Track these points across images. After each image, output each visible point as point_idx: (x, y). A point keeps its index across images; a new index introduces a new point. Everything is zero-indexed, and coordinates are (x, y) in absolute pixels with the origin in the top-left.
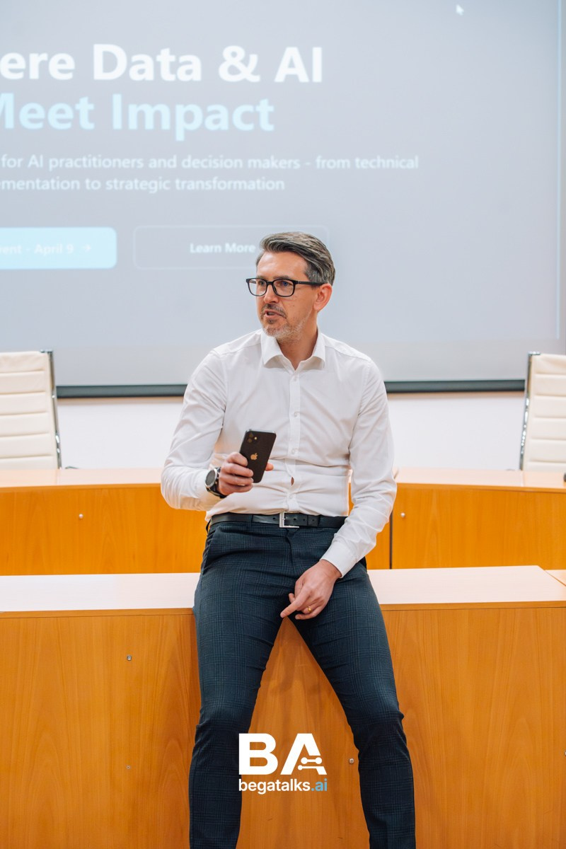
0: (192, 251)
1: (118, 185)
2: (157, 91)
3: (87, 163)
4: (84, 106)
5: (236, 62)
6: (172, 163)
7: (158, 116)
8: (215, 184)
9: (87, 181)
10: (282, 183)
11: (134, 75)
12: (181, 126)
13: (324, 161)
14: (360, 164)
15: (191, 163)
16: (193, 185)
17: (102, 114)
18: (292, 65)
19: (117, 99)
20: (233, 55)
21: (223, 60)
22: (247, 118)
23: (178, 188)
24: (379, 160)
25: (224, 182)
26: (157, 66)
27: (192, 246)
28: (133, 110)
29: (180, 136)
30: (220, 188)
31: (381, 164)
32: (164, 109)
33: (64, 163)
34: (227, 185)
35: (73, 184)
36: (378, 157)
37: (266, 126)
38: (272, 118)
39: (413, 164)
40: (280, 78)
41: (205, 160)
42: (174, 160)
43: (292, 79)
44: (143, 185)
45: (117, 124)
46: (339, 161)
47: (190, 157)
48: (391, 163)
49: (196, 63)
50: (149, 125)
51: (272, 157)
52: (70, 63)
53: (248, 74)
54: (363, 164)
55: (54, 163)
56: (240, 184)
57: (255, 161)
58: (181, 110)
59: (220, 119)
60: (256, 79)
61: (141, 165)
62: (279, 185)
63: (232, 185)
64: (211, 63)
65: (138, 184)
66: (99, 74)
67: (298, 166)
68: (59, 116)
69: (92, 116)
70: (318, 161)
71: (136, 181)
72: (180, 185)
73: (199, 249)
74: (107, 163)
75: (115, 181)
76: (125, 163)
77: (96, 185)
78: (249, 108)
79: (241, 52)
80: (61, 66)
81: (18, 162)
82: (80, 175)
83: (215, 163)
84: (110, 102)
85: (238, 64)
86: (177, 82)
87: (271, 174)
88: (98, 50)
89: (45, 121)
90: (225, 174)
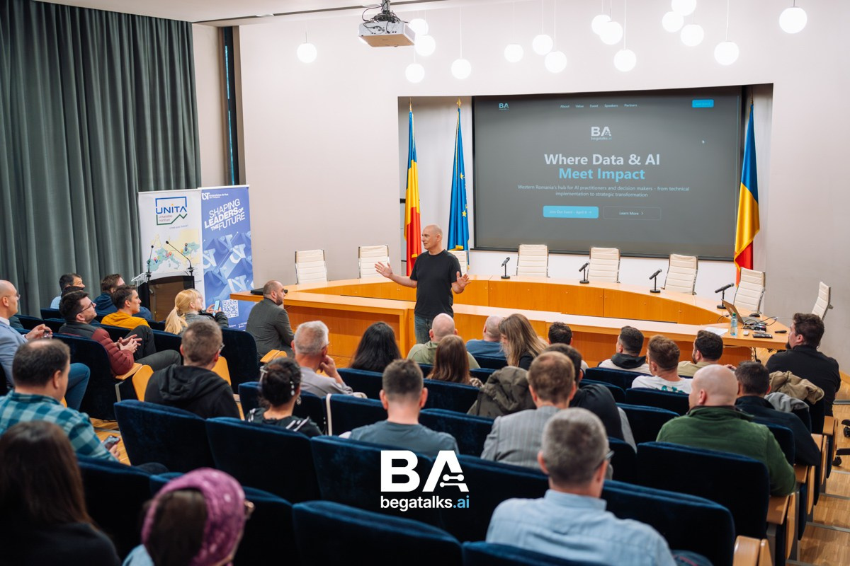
1: (599, 194)
2: (611, 168)
3: (591, 188)
4: (590, 172)
5: (634, 159)
6: (614, 188)
7: (611, 175)
8: (627, 194)
9: (591, 193)
11: (604, 163)
12: (617, 177)
13: (660, 188)
15: (620, 188)
16: (620, 195)
17: (595, 174)
18: (650, 160)
19: (599, 170)
20: (633, 157)
21: (630, 158)
22: (636, 175)
24: (677, 188)
26: (611, 160)
27: (620, 213)
28: (604, 173)
29: (617, 181)
30: (629, 195)
32: (612, 173)
33: (585, 188)
34: (631, 195)
35: (587, 194)
37: (642, 178)
38: (644, 175)
39: (687, 189)
40: (647, 163)
41: (624, 188)
43: (650, 164)
44: (607, 195)
45: (599, 177)
46: (664, 188)
48: (680, 189)
49: (622, 159)
50: (608, 177)
51: (644, 187)
52: (587, 160)
53: (637, 162)
54: (671, 189)
56: (634, 195)
57: (639, 188)
58: (617, 173)
59: (629, 175)
60: (640, 164)
61: (606, 189)
62: (646, 195)
64: (626, 160)
66: (594, 163)
67: (652, 190)
68: (583, 175)
69: (592, 175)
70: (658, 188)
71: (605, 194)
72: (617, 195)
74: (596, 188)
76: (601, 188)
77: (593, 195)
78: (637, 172)
79: (635, 156)
80: (584, 161)
81: (572, 188)
82: (589, 191)
83: (627, 189)
84: (597, 171)
85: (634, 160)
86: (617, 165)
87: (644, 192)
88: (594, 156)
89: (579, 176)
90: (630, 192)
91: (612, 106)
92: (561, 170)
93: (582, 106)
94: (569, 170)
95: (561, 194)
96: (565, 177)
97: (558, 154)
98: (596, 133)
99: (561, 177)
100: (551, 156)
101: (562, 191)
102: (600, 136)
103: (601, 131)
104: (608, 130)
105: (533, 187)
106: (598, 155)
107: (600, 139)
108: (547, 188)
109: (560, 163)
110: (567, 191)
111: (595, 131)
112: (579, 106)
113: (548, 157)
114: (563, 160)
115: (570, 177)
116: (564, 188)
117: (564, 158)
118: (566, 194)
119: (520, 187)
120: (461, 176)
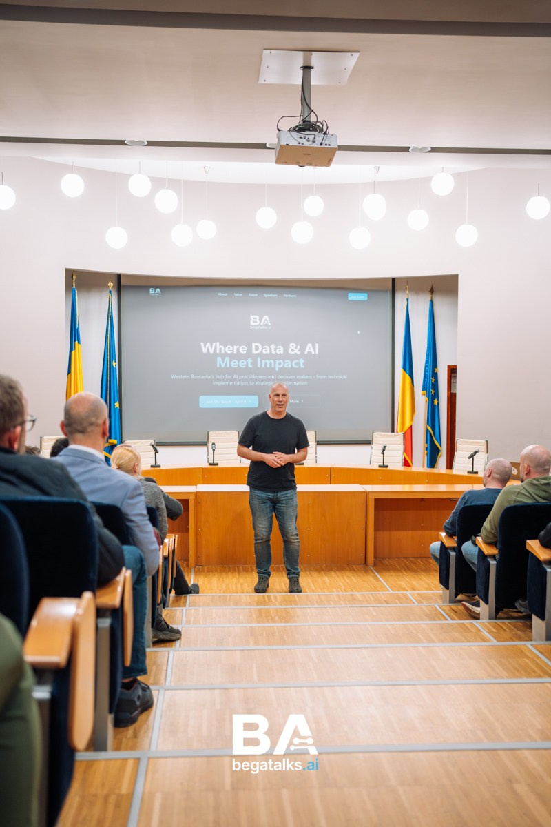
1: (259, 383)
2: (270, 356)
3: (250, 377)
4: (250, 361)
7: (271, 363)
9: (250, 382)
11: (264, 352)
12: (277, 367)
13: (319, 376)
15: (280, 377)
18: (309, 349)
19: (259, 359)
20: (292, 346)
21: (289, 347)
22: (296, 364)
24: (335, 376)
25: (290, 382)
26: (271, 349)
28: (264, 362)
29: (277, 369)
32: (272, 361)
33: (243, 377)
35: (246, 383)
37: (302, 366)
38: (304, 364)
40: (306, 352)
41: (285, 376)
42: (275, 376)
43: (309, 353)
44: (266, 383)
45: (259, 366)
46: (323, 376)
47: (280, 375)
48: (339, 377)
49: (282, 348)
50: (268, 366)
51: (304, 375)
52: (246, 349)
53: (297, 351)
54: (330, 377)
55: (241, 377)
56: (294, 383)
57: (299, 376)
58: (277, 362)
59: (289, 364)
60: (299, 353)
61: (266, 377)
62: (306, 383)
63: (292, 383)
66: (254, 352)
67: (311, 378)
68: (242, 364)
69: (252, 363)
70: (317, 376)
71: (264, 382)
74: (256, 377)
76: (261, 377)
77: (253, 383)
78: (297, 361)
79: (295, 345)
80: (243, 349)
81: (230, 377)
82: (248, 380)
83: (287, 377)
84: (257, 359)
85: (294, 349)
86: (276, 354)
87: (304, 380)
88: (254, 345)
89: (238, 365)
90: (290, 380)
91: (271, 295)
92: (219, 359)
93: (241, 295)
94: (227, 359)
95: (219, 384)
96: (223, 366)
97: (216, 342)
98: (256, 322)
99: (218, 366)
100: (208, 344)
101: (220, 380)
102: (259, 325)
103: (260, 320)
104: (268, 319)
105: (188, 377)
106: (257, 344)
107: (259, 327)
109: (218, 352)
110: (225, 380)
111: (254, 320)
112: (238, 295)
113: (205, 346)
114: (220, 349)
115: (228, 366)
116: (222, 377)
117: (222, 347)
118: (223, 383)
119: (173, 376)
120: (114, 364)
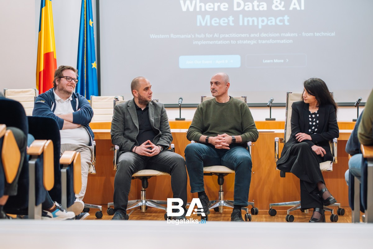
0: (264, 62)
1: (241, 42)
2: (253, 13)
3: (232, 36)
4: (231, 18)
5: (277, 4)
6: (257, 35)
7: (253, 21)
8: (271, 41)
9: (232, 41)
10: (292, 41)
11: (246, 9)
12: (260, 24)
13: (305, 34)
14: (316, 34)
15: (263, 35)
16: (264, 42)
17: (236, 21)
18: (295, 5)
19: (241, 16)
20: (276, 2)
21: (273, 4)
22: (280, 21)
23: (259, 43)
24: (322, 33)
25: (274, 41)
26: (253, 6)
27: (264, 60)
28: (246, 19)
29: (260, 27)
30: (272, 42)
31: (323, 34)
32: (255, 19)
33: (225, 36)
34: (275, 42)
35: (228, 42)
36: (322, 32)
37: (287, 23)
38: (289, 21)
39: (333, 34)
40: (291, 9)
41: (268, 34)
42: (258, 34)
43: (295, 9)
44: (249, 42)
45: (241, 24)
46: (310, 34)
47: (263, 33)
48: (326, 34)
49: (265, 5)
50: (251, 24)
51: (289, 33)
52: (227, 6)
53: (281, 8)
54: (317, 34)
55: (222, 36)
56: (279, 41)
57: (283, 34)
58: (260, 19)
59: (272, 21)
60: (284, 9)
61: (248, 36)
62: (291, 41)
63: (276, 42)
65: (247, 42)
66: (235, 9)
67: (297, 35)
68: (223, 22)
69: (233, 22)
70: (303, 34)
71: (247, 41)
72: (260, 42)
73: (266, 61)
74: (238, 35)
75: (240, 41)
76: (243, 35)
77: (234, 42)
78: (281, 18)
79: (279, 1)
80: (224, 7)
81: (211, 36)
82: (230, 39)
83: (271, 35)
84: (239, 17)
86: (259, 10)
87: (288, 38)
88: (235, 1)
89: (219, 23)
90: (274, 38)
92: (199, 17)
94: (208, 17)
95: (199, 43)
96: (203, 24)
99: (198, 24)
100: (188, 2)
101: (200, 40)
105: (167, 36)
108: (183, 36)
109: (198, 9)
110: (206, 39)
113: (184, 4)
114: (200, 7)
115: (209, 24)
116: (202, 36)
117: (203, 5)
118: (204, 43)
119: (152, 36)
120: (91, 23)
